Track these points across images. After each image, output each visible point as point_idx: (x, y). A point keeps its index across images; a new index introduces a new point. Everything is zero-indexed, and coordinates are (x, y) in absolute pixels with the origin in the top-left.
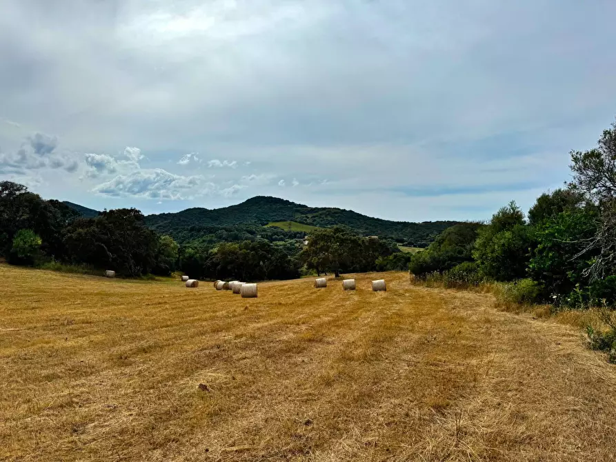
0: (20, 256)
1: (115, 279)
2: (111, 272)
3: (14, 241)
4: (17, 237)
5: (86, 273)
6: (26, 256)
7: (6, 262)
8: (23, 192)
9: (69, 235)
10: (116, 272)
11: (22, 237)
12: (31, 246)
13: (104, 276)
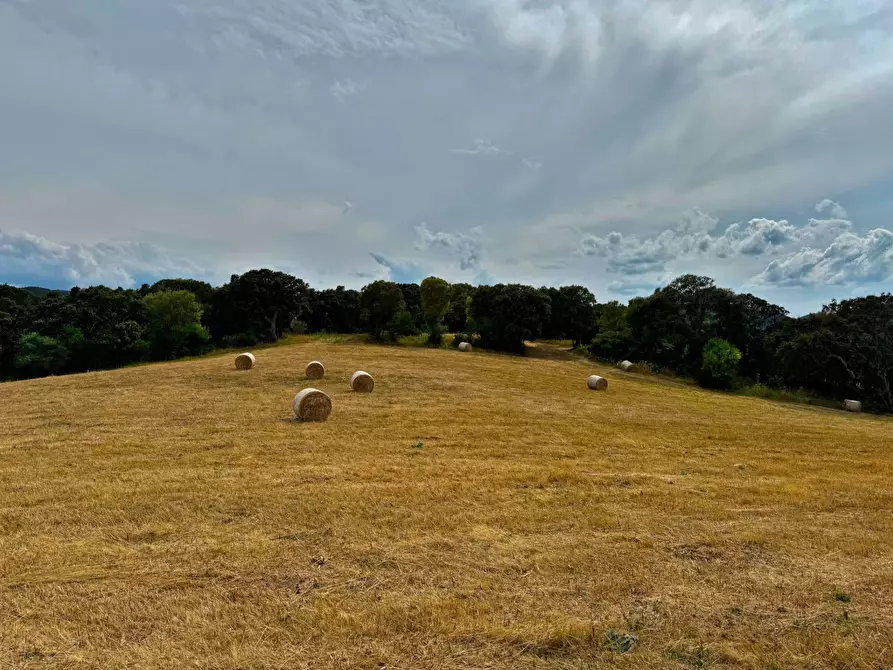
0: (714, 375)
1: (863, 414)
2: (854, 403)
3: (705, 355)
4: (708, 350)
5: (810, 403)
6: (723, 376)
7: (695, 385)
8: (708, 286)
9: (785, 343)
10: (862, 404)
11: (715, 349)
12: (727, 361)
13: (841, 408)
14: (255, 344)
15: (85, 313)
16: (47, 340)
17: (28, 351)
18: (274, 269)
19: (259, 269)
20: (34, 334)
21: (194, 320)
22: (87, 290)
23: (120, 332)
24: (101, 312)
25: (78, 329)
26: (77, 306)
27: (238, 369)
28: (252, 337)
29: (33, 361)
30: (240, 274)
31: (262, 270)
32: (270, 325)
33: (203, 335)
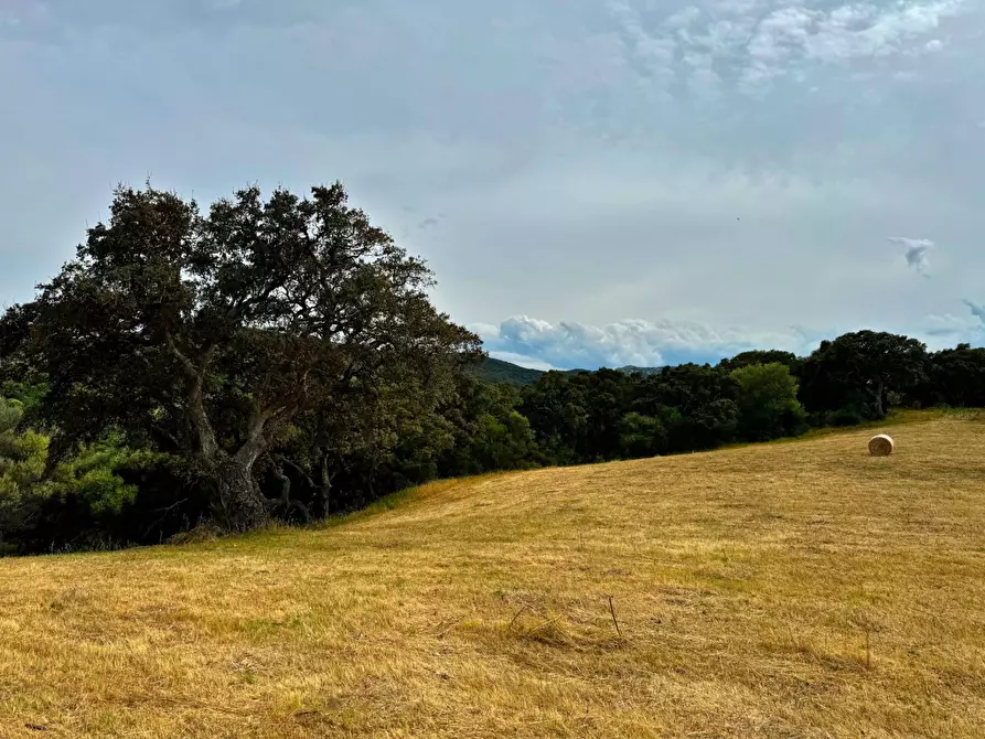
14: (858, 423)
15: (680, 392)
16: (647, 420)
17: (632, 431)
18: (877, 330)
19: (856, 331)
20: (634, 414)
21: (789, 396)
22: (677, 369)
23: (716, 412)
24: (694, 390)
25: (675, 409)
26: (672, 384)
27: (872, 454)
28: (854, 414)
29: (638, 441)
30: (831, 339)
31: (861, 333)
32: (874, 400)
33: (799, 412)
